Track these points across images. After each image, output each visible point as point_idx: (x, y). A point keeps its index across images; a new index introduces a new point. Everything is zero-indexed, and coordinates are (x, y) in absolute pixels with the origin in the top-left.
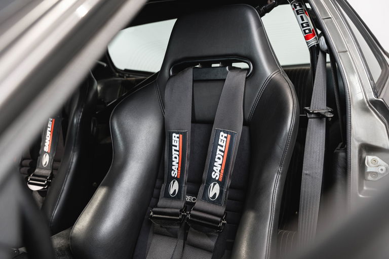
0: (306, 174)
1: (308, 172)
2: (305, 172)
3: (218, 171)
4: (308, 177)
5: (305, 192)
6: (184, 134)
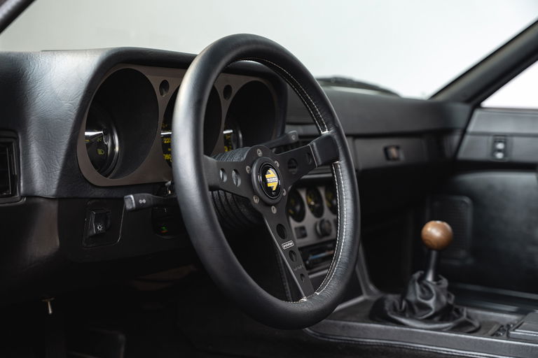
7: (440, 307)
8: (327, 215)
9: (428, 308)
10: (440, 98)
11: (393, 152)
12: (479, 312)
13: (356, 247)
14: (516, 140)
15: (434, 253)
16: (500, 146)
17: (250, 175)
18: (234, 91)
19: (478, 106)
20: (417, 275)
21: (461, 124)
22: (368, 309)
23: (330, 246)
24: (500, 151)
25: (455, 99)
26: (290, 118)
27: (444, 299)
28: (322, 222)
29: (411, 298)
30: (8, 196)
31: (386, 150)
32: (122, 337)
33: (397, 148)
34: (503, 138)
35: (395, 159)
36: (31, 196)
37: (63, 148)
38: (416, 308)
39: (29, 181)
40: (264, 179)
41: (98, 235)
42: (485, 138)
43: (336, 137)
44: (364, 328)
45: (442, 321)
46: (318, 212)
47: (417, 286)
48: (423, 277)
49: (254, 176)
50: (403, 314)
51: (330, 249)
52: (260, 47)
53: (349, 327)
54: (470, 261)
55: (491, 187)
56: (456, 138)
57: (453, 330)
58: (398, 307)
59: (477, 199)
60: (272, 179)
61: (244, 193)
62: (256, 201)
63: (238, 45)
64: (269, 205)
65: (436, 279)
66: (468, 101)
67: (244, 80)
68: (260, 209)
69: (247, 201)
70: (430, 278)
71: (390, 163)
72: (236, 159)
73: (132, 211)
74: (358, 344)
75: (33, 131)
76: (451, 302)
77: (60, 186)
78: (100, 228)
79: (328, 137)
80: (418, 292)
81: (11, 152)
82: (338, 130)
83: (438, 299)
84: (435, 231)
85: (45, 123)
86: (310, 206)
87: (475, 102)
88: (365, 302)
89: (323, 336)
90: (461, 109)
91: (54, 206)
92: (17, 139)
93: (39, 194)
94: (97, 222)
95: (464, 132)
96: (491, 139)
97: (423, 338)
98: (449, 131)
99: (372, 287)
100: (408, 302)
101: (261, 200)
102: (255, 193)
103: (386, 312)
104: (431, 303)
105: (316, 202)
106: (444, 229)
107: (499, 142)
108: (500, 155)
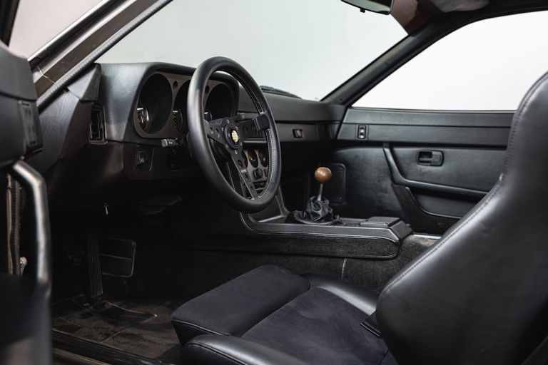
7: (324, 215)
8: (260, 166)
9: (318, 215)
10: (326, 101)
11: (298, 132)
12: (346, 219)
13: (277, 185)
14: (370, 126)
15: (322, 185)
16: (362, 131)
17: (224, 133)
18: (211, 90)
19: (350, 106)
20: (312, 198)
21: (339, 118)
22: (284, 220)
23: (262, 184)
24: (362, 134)
25: (335, 102)
26: (239, 109)
27: (327, 210)
28: (257, 170)
29: (309, 210)
30: (98, 140)
31: (294, 131)
32: (134, 244)
33: (301, 130)
34: (363, 126)
35: (299, 137)
36: (110, 140)
37: (127, 115)
38: (311, 215)
39: (109, 132)
40: (231, 135)
41: (142, 164)
42: (354, 126)
43: (267, 115)
44: (282, 226)
45: (326, 221)
46: (255, 164)
47: (312, 204)
48: (316, 199)
49: (226, 133)
50: (304, 219)
51: (262, 187)
52: (229, 64)
53: (274, 226)
54: (345, 203)
55: (357, 157)
56: (336, 126)
57: (332, 225)
58: (301, 216)
59: (349, 165)
60: (235, 136)
61: (221, 141)
62: (227, 147)
63: (218, 62)
64: (234, 149)
65: (322, 199)
66: (343, 104)
67: (216, 83)
68: (230, 151)
69: (222, 146)
70: (319, 199)
71: (296, 139)
72: (216, 123)
73: (166, 147)
74: (279, 235)
75: (111, 105)
76: (331, 212)
77: (125, 135)
78: (143, 160)
79: (263, 115)
80: (313, 207)
81: (99, 117)
82: (269, 112)
83: (323, 210)
84: (322, 172)
85: (117, 102)
86: (250, 161)
87: (348, 104)
88: (282, 218)
89: (260, 232)
90: (339, 108)
91: (122, 146)
92: (102, 109)
93: (115, 139)
94: (141, 157)
95: (341, 122)
96: (357, 126)
97: (315, 229)
98: (332, 122)
99: (286, 210)
100: (307, 213)
101: (230, 146)
102: (227, 142)
103: (294, 218)
104: (320, 212)
105: (253, 158)
106: (327, 171)
107: (362, 128)
108: (362, 137)
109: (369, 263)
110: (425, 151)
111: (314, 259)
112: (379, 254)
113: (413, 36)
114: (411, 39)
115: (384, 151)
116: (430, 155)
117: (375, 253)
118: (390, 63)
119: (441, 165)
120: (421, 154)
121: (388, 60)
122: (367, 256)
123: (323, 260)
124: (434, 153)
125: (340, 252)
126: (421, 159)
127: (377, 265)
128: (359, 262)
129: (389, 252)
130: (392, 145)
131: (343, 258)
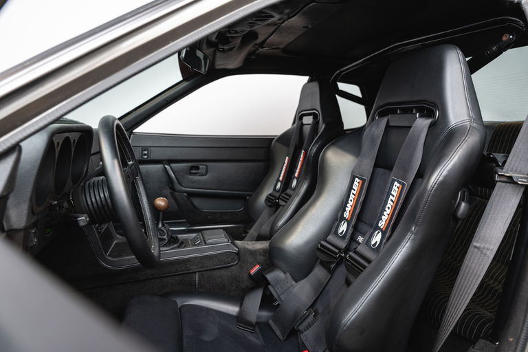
0: (475, 247)
1: (478, 245)
2: (475, 244)
3: (384, 221)
4: (476, 250)
5: (467, 266)
6: (363, 181)
7: (169, 238)
9: (164, 240)
14: (152, 148)
15: (161, 213)
16: (146, 152)
18: (76, 142)
19: (132, 132)
24: (145, 155)
34: (146, 148)
42: (138, 149)
57: (179, 247)
79: (133, 165)
80: (158, 233)
87: (131, 130)
91: (21, 234)
93: (15, 227)
96: (141, 148)
104: (165, 237)
106: (165, 200)
107: (145, 150)
108: (146, 157)
109: (216, 272)
110: (194, 166)
111: (170, 278)
112: (225, 263)
113: (188, 81)
114: (186, 84)
115: (165, 168)
116: (197, 168)
117: (222, 263)
118: (169, 100)
119: (206, 175)
120: (192, 168)
121: (167, 98)
122: (216, 267)
123: (177, 278)
124: (201, 167)
125: (194, 268)
126: (192, 171)
127: (223, 272)
128: (208, 273)
129: (233, 260)
130: (170, 162)
131: (196, 272)
